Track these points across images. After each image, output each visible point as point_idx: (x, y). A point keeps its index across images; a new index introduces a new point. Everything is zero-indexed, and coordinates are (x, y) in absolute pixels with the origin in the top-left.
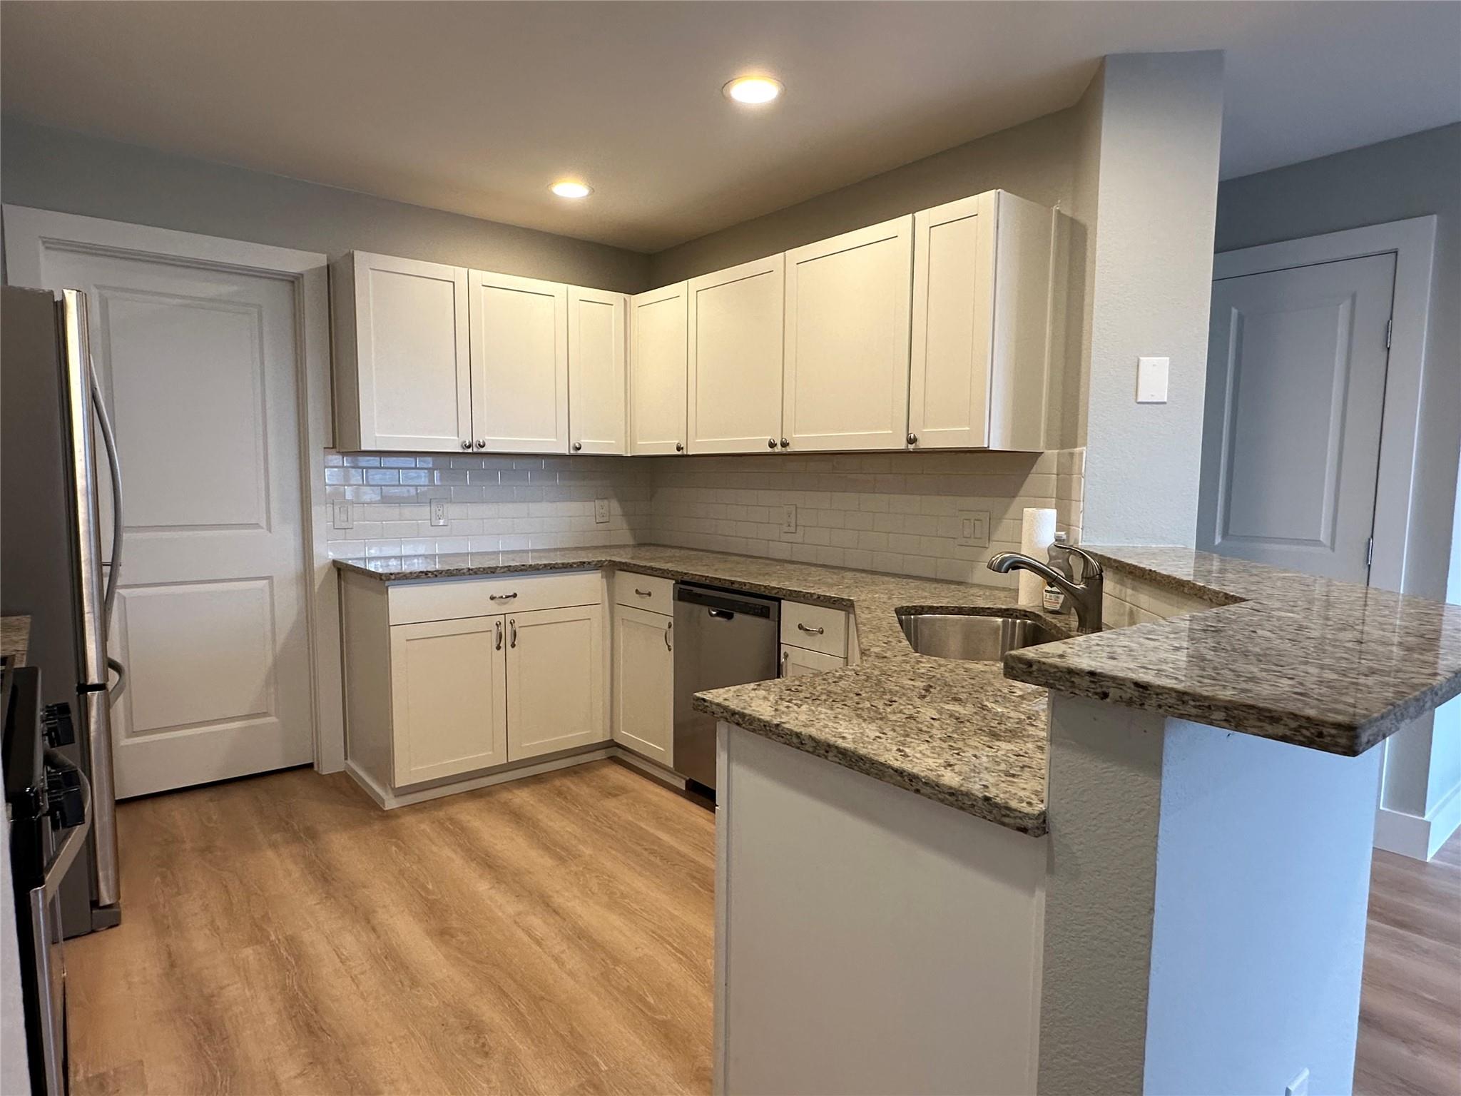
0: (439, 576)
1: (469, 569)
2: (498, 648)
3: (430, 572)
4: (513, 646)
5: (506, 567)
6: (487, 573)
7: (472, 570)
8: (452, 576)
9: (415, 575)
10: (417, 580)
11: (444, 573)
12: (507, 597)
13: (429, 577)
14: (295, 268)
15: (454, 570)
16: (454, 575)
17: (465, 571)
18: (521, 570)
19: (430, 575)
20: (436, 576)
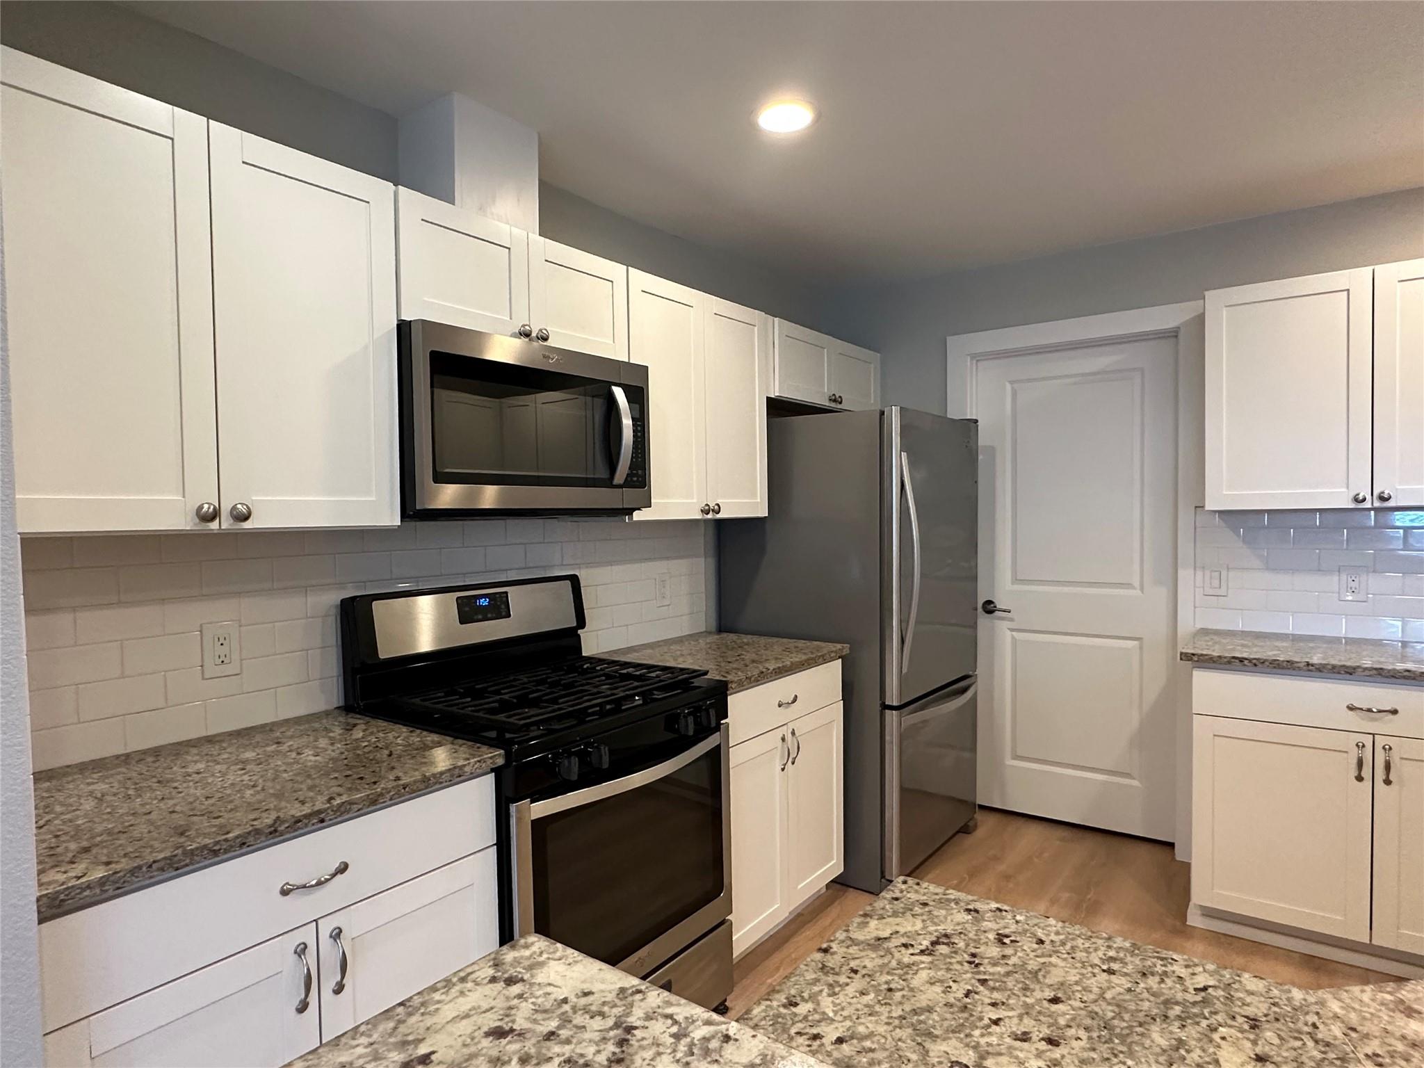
0: (1260, 666)
1: (1308, 664)
2: (1359, 778)
3: (1246, 659)
4: (1388, 782)
5: (1376, 669)
6: (1339, 673)
7: (1312, 665)
8: (1279, 668)
9: (1226, 660)
10: (1227, 666)
11: (1267, 663)
12: (1380, 711)
13: (1245, 665)
14: (1171, 324)
15: (1283, 661)
16: (1283, 668)
17: (1301, 665)
18: (1405, 677)
19: (1246, 662)
20: (1255, 665)
